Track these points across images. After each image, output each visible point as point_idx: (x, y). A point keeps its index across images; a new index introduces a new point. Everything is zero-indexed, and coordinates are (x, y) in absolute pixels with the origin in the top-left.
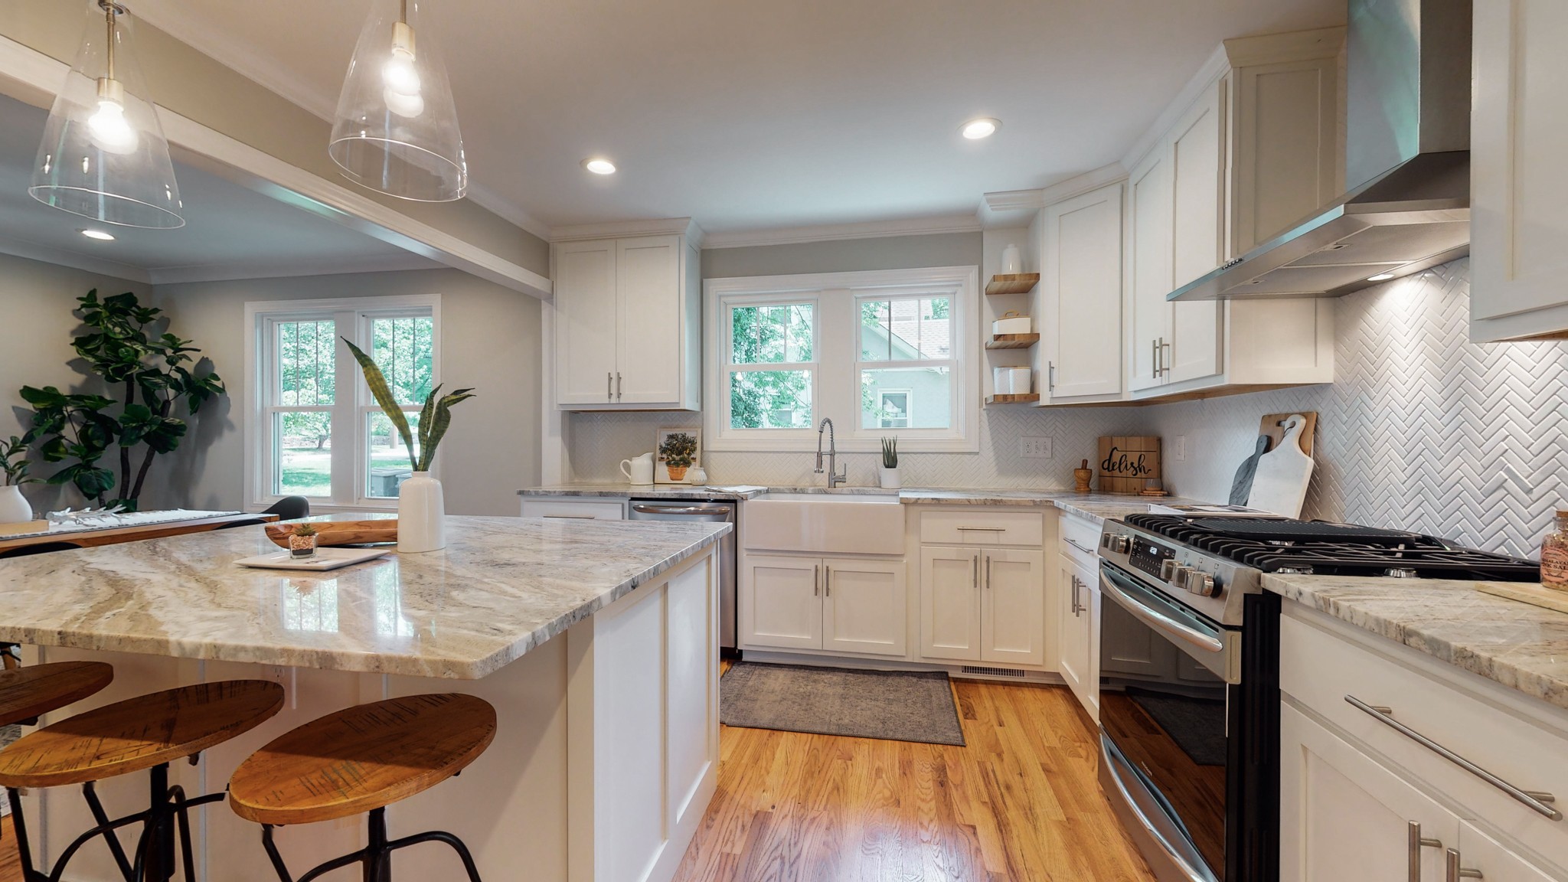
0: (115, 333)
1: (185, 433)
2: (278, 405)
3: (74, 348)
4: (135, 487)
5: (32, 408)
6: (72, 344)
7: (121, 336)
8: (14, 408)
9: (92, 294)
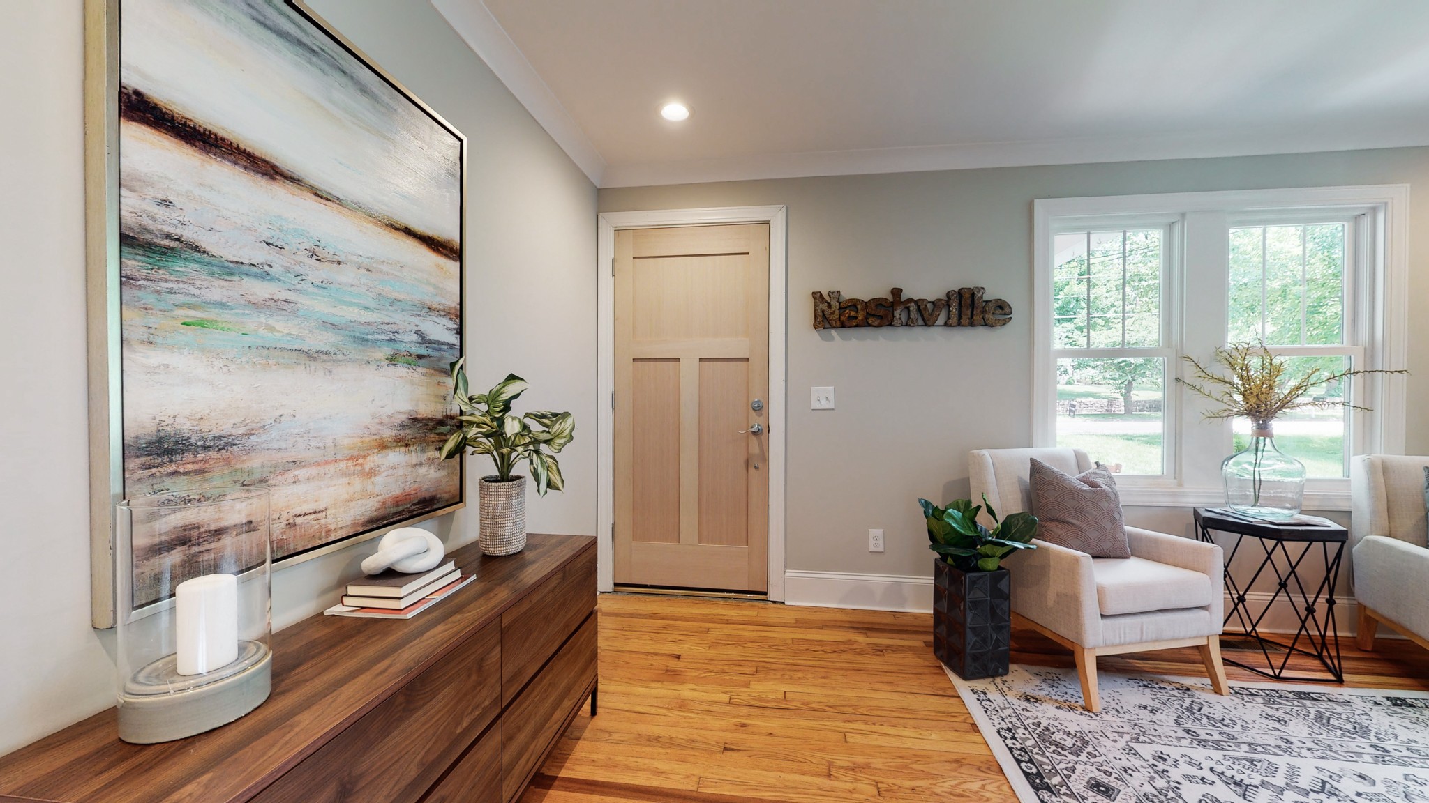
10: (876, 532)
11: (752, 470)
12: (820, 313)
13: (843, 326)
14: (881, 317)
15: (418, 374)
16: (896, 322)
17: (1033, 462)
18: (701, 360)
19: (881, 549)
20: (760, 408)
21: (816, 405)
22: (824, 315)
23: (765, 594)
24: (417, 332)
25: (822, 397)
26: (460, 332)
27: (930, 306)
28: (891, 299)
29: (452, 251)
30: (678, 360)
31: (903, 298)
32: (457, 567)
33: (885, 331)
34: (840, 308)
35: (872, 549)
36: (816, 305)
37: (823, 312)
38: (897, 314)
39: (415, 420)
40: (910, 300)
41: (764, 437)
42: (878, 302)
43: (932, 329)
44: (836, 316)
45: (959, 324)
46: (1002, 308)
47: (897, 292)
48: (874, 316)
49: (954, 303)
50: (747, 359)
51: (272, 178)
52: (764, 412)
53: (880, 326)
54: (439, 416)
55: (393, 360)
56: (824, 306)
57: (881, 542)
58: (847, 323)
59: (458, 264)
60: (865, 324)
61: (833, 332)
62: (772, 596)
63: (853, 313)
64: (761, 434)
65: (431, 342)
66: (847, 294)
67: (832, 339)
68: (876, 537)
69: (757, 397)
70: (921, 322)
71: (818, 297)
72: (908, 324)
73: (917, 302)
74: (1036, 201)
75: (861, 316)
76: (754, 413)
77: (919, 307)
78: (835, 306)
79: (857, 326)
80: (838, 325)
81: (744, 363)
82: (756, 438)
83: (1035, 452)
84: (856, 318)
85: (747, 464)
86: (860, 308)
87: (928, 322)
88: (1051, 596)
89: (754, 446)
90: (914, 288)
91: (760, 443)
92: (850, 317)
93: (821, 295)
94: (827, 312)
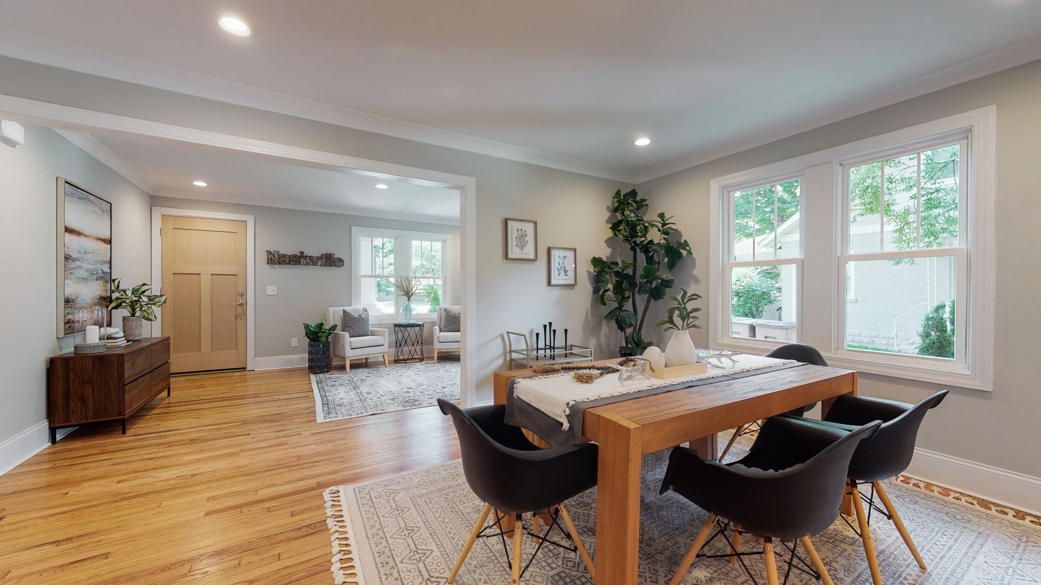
0: (631, 217)
1: (673, 285)
2: (733, 261)
3: (611, 230)
4: (640, 324)
5: (593, 271)
6: (610, 228)
7: (635, 219)
8: (587, 271)
9: (618, 193)
10: (293, 340)
11: (238, 319)
12: (270, 258)
13: (280, 264)
14: (296, 262)
15: (101, 283)
16: (302, 263)
17: (344, 311)
18: (212, 274)
19: (297, 345)
20: (243, 295)
21: (268, 294)
22: (271, 259)
23: (245, 368)
24: (102, 270)
25: (271, 290)
26: (111, 268)
27: (315, 259)
28: (299, 255)
29: (109, 242)
30: (200, 274)
31: (304, 255)
32: (126, 339)
33: (297, 266)
34: (279, 257)
35: (293, 345)
36: (268, 255)
37: (271, 258)
38: (302, 260)
39: (101, 297)
40: (307, 256)
41: (244, 306)
42: (295, 256)
43: (316, 266)
44: (277, 260)
45: (325, 265)
46: (341, 260)
47: (302, 253)
48: (293, 261)
49: (324, 258)
50: (236, 275)
51: (79, 235)
52: (245, 296)
53: (295, 264)
54: (106, 296)
55: (97, 279)
56: (272, 256)
57: (296, 343)
58: (281, 263)
59: (110, 246)
60: (289, 263)
61: (276, 266)
62: (248, 369)
63: (284, 260)
64: (243, 305)
65: (104, 272)
66: (282, 252)
67: (276, 268)
68: (294, 342)
69: (240, 291)
70: (311, 264)
71: (269, 253)
72: (307, 264)
73: (309, 257)
74: (352, 227)
75: (287, 260)
76: (240, 297)
77: (310, 258)
78: (276, 256)
79: (286, 264)
80: (278, 263)
81: (235, 276)
82: (240, 307)
83: (347, 309)
84: (285, 261)
85: (236, 317)
86: (287, 257)
87: (315, 264)
88: (340, 346)
89: (240, 310)
90: (309, 252)
91: (243, 308)
92: (282, 261)
93: (270, 252)
94: (273, 258)
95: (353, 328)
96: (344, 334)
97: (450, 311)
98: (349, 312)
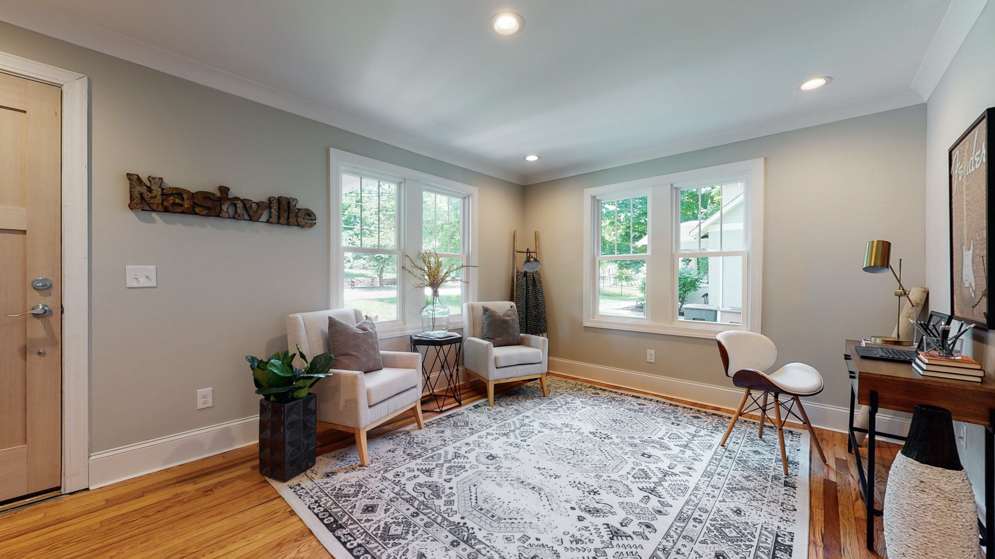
10: (201, 392)
11: (33, 358)
12: (136, 194)
13: (166, 210)
14: (209, 208)
16: (223, 214)
17: (331, 320)
19: (210, 404)
20: (47, 288)
21: (131, 283)
22: (142, 198)
23: (58, 488)
25: (140, 275)
27: (254, 206)
28: (218, 194)
31: (230, 196)
33: (212, 220)
34: (163, 194)
35: (200, 406)
36: (132, 187)
37: (141, 194)
38: (225, 207)
40: (237, 199)
41: (54, 320)
42: (206, 196)
43: (257, 224)
44: (158, 201)
45: (277, 223)
46: (309, 215)
47: (224, 190)
48: (201, 206)
49: (275, 207)
50: (24, 232)
52: (55, 291)
53: (206, 215)
56: (144, 189)
57: (209, 399)
58: (171, 208)
60: (192, 212)
61: (154, 215)
62: (69, 486)
63: (177, 201)
64: (51, 317)
66: (171, 182)
67: (154, 221)
68: (204, 396)
69: (41, 274)
70: (246, 217)
71: (134, 180)
72: (235, 217)
73: (243, 201)
74: (331, 149)
75: (187, 204)
76: (36, 293)
77: (245, 205)
78: (157, 191)
79: (183, 212)
80: (160, 208)
81: (19, 237)
82: (38, 323)
83: (332, 312)
84: (182, 205)
85: (24, 352)
86: (185, 196)
87: (253, 217)
88: (342, 403)
89: (37, 330)
90: (238, 190)
91: (48, 328)
92: (174, 204)
93: (139, 178)
94: (147, 195)
95: (357, 357)
96: (356, 377)
97: (495, 312)
98: (338, 319)
